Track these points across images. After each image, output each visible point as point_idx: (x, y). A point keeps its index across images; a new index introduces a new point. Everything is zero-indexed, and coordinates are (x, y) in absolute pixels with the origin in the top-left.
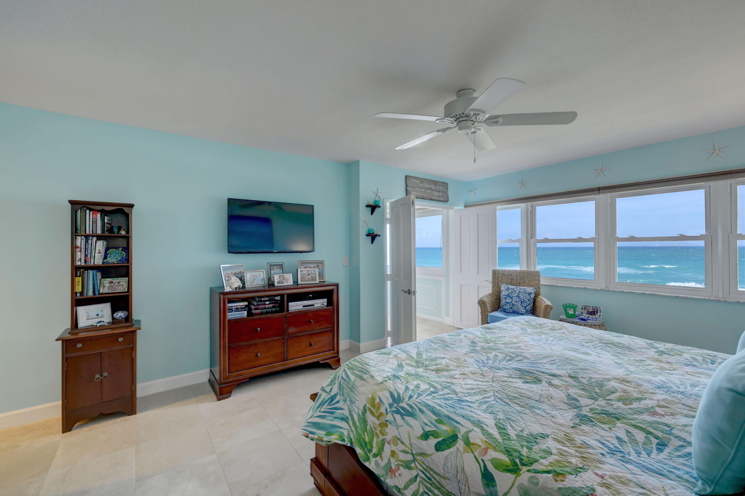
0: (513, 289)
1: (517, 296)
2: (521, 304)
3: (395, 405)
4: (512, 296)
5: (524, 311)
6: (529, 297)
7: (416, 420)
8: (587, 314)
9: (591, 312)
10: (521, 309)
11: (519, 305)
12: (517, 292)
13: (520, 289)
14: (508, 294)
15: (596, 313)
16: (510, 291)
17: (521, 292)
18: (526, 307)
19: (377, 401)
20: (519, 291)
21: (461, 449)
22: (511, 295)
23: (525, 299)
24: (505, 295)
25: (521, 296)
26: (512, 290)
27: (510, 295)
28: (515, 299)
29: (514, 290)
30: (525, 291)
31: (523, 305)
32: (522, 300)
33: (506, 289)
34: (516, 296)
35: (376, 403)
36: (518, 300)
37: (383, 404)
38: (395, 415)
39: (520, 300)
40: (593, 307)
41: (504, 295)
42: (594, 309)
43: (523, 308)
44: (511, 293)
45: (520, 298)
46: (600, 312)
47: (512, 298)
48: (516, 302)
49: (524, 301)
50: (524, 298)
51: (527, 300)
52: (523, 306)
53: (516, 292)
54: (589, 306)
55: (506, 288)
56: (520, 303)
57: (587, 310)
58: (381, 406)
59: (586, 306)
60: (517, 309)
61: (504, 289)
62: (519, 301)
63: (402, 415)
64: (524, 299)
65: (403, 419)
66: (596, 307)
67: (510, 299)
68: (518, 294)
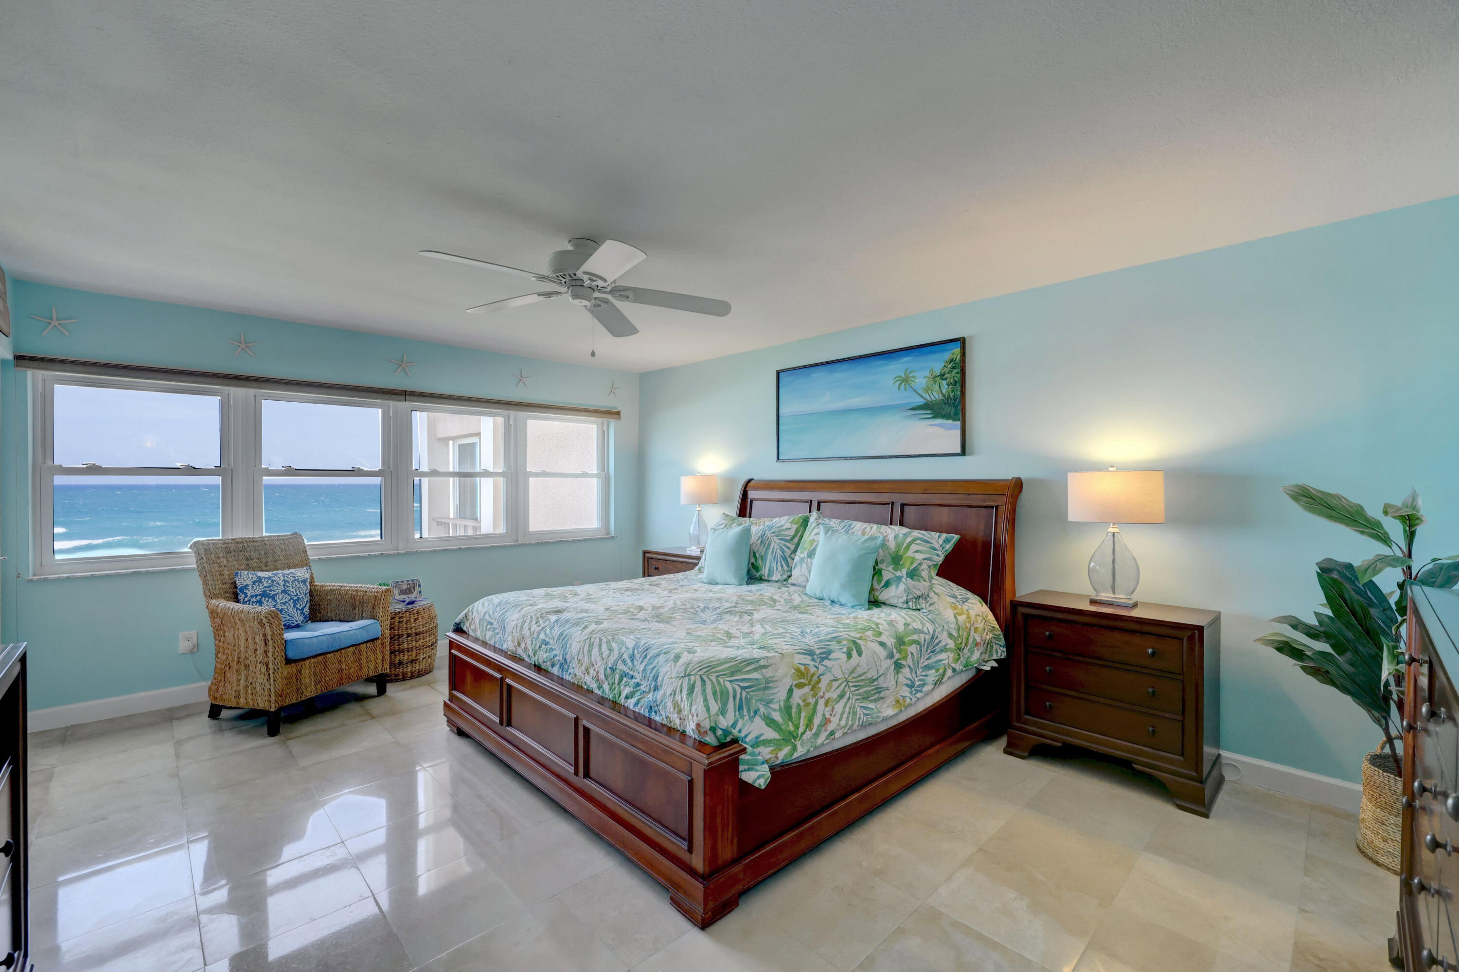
0: (269, 578)
1: (284, 592)
2: (294, 606)
3: (815, 656)
4: (273, 593)
5: (302, 618)
6: (305, 588)
7: (834, 652)
8: (400, 594)
9: (406, 590)
10: (296, 615)
11: (291, 609)
12: (282, 583)
13: (284, 575)
14: (264, 592)
15: (412, 589)
16: (265, 584)
17: (289, 582)
18: (302, 609)
19: (802, 668)
20: (284, 580)
21: (864, 643)
22: (271, 591)
23: (300, 593)
24: (256, 596)
25: (292, 590)
26: (270, 582)
27: (268, 592)
28: (280, 598)
29: (273, 581)
30: (294, 577)
31: (298, 606)
32: (295, 598)
33: (254, 583)
34: (280, 590)
35: (803, 671)
36: (287, 600)
37: (808, 665)
38: (823, 663)
39: (292, 599)
40: (408, 581)
41: (252, 596)
42: (410, 584)
43: (299, 612)
44: (269, 587)
45: (289, 595)
46: (419, 586)
47: (273, 597)
48: (284, 603)
49: (298, 599)
50: (298, 592)
51: (303, 595)
52: (297, 609)
53: (278, 583)
54: (402, 582)
55: (254, 579)
56: (292, 605)
57: (399, 588)
58: (808, 668)
59: (397, 582)
60: (288, 618)
61: (248, 582)
62: (289, 600)
63: (826, 658)
64: (297, 595)
65: (830, 660)
66: (413, 580)
67: (270, 600)
68: (284, 586)
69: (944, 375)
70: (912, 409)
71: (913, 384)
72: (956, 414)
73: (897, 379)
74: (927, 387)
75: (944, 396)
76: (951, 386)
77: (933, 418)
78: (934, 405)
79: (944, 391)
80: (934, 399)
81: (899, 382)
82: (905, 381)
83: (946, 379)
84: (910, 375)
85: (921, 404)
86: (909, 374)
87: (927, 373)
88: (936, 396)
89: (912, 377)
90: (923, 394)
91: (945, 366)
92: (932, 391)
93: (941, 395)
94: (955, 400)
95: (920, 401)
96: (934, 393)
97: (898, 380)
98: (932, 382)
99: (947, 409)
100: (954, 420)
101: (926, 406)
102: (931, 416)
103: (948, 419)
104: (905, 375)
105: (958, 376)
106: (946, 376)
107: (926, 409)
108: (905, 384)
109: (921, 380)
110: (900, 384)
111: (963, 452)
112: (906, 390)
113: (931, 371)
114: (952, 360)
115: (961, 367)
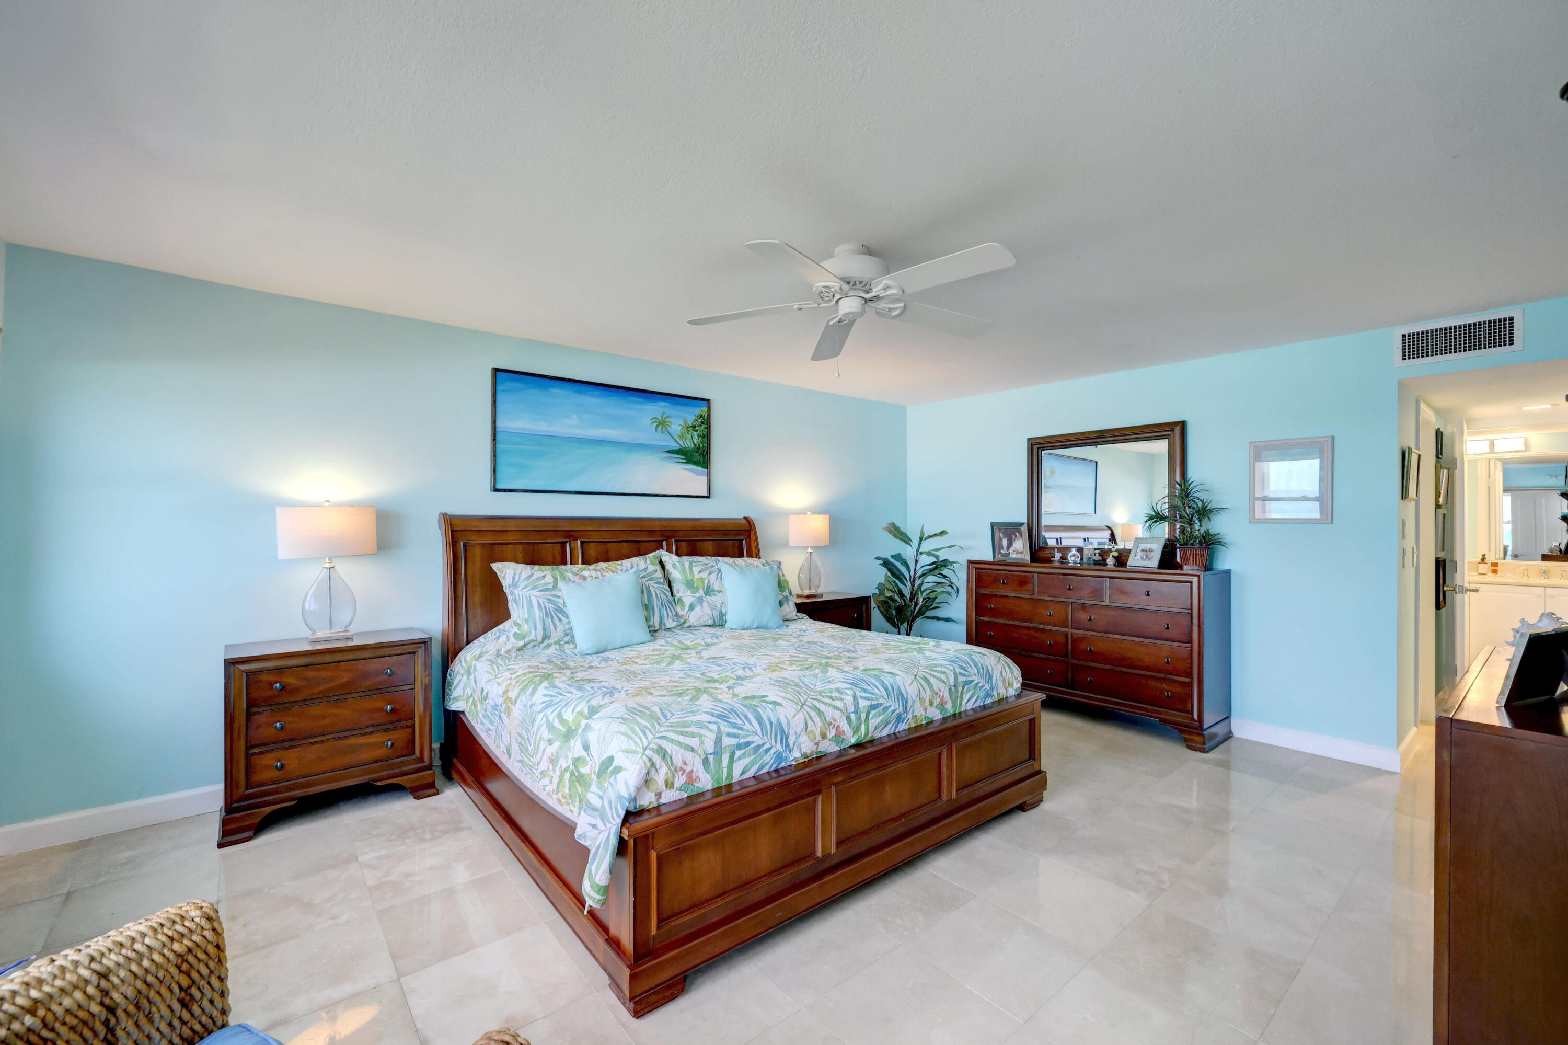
69: (695, 427)
70: (669, 452)
71: (669, 429)
72: (704, 462)
73: (655, 420)
74: (682, 434)
75: (695, 445)
76: (700, 438)
77: (686, 463)
78: (687, 451)
79: (695, 441)
80: (687, 446)
81: (656, 424)
82: (662, 424)
83: (697, 431)
84: (666, 420)
85: (677, 448)
86: (666, 418)
87: (682, 422)
88: (689, 445)
89: (669, 422)
90: (678, 440)
91: (696, 420)
92: (686, 439)
93: (693, 445)
94: (704, 450)
95: (676, 446)
96: (688, 441)
97: (655, 422)
98: (686, 431)
99: (697, 457)
100: (703, 467)
101: (681, 452)
102: (685, 461)
103: (698, 466)
104: (662, 417)
105: (706, 430)
106: (697, 428)
107: (681, 454)
108: (662, 427)
109: (676, 427)
110: (657, 426)
111: (708, 497)
112: (662, 433)
113: (685, 421)
114: (701, 416)
115: (706, 421)
